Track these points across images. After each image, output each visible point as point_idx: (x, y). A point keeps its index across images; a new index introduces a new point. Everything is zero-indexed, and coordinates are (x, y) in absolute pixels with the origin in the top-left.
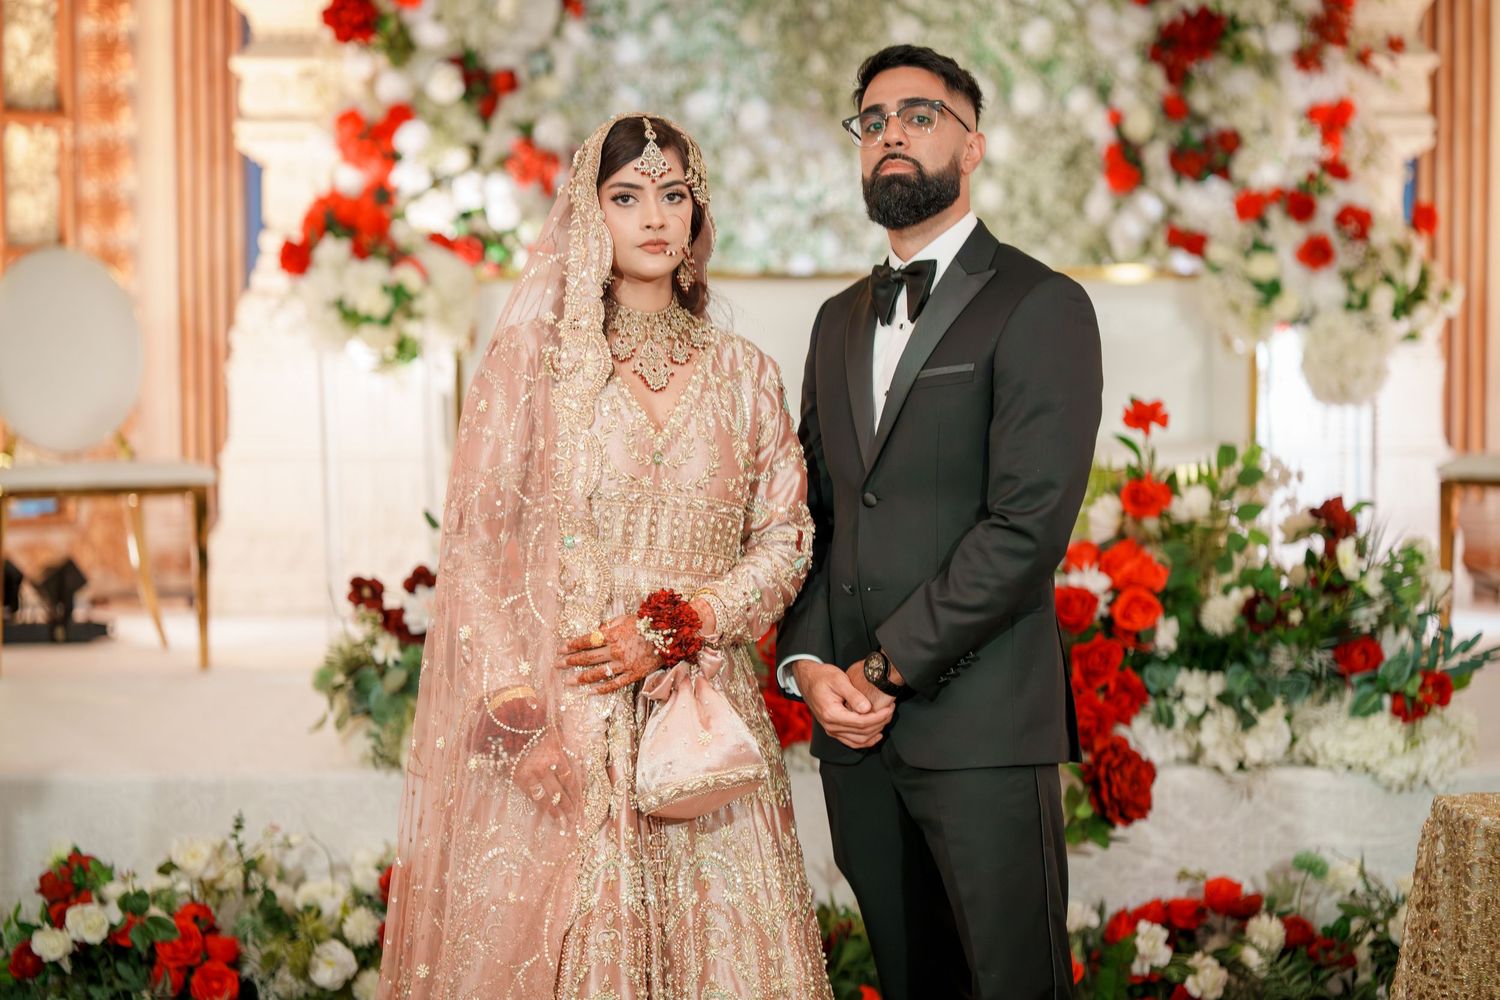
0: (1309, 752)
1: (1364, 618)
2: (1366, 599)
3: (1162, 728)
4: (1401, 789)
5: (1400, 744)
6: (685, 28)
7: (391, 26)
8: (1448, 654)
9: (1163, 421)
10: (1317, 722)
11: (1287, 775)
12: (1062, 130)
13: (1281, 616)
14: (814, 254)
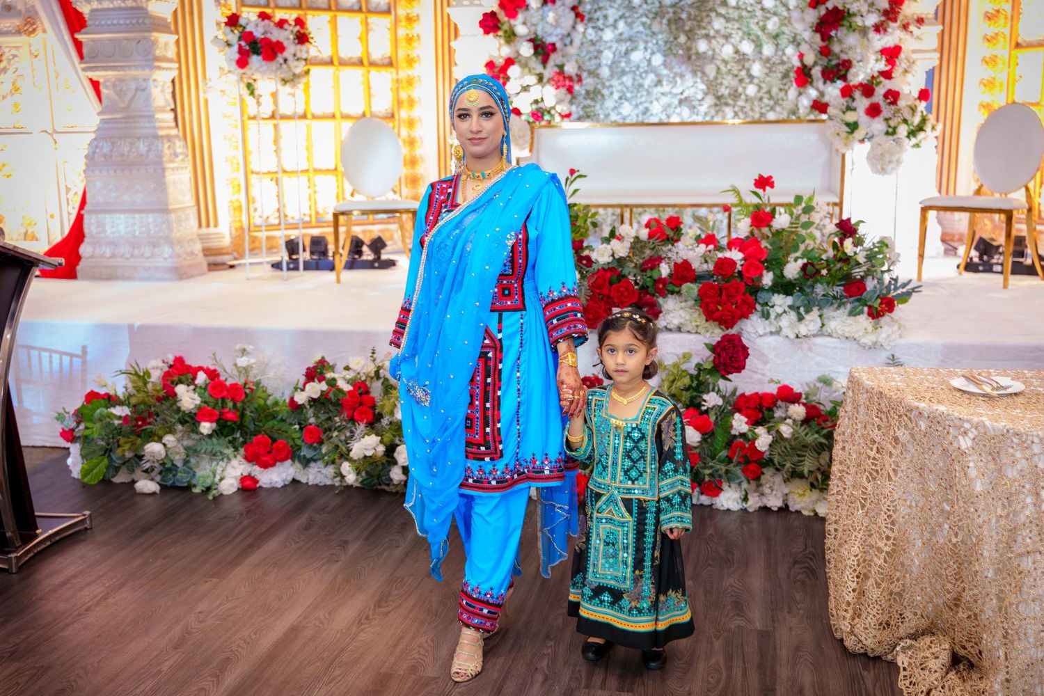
0: (830, 331)
1: (858, 273)
2: (858, 264)
3: (764, 319)
4: (870, 348)
5: (870, 329)
6: (630, 25)
7: (505, 27)
8: (896, 289)
9: (772, 185)
10: (834, 318)
11: (819, 340)
12: (783, 63)
13: (818, 272)
14: (679, 114)
